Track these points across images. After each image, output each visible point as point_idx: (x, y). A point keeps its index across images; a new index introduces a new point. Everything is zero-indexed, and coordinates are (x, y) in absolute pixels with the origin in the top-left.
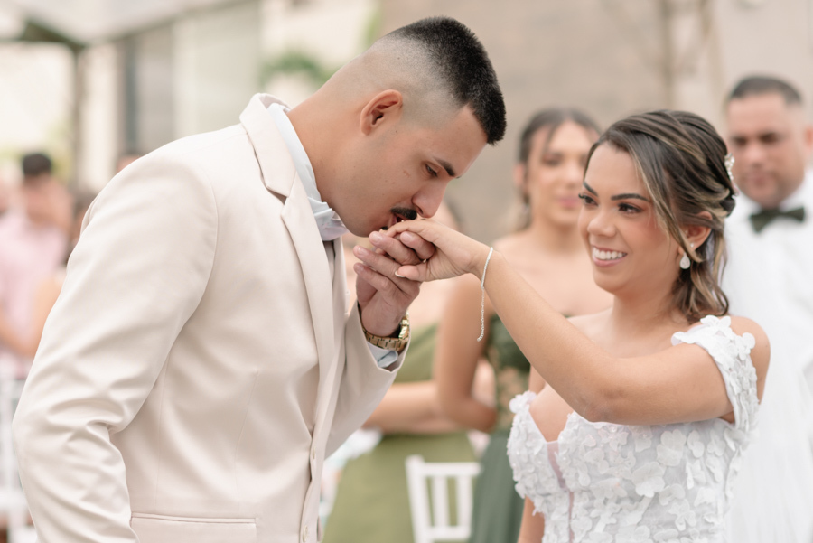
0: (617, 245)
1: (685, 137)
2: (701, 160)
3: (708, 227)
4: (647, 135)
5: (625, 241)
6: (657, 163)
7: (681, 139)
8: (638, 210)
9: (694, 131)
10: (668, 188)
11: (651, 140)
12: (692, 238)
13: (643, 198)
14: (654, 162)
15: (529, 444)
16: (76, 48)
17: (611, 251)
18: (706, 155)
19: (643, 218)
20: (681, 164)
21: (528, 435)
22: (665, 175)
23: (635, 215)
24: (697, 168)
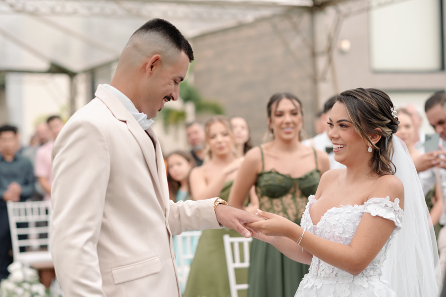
0: (340, 142)
1: (369, 97)
2: (376, 106)
3: (380, 135)
4: (352, 96)
5: (343, 140)
6: (355, 107)
7: (367, 98)
8: (347, 126)
9: (374, 95)
10: (360, 117)
11: (353, 98)
12: (373, 140)
13: (348, 121)
14: (353, 106)
15: (307, 224)
16: (71, 75)
17: (338, 144)
18: (378, 104)
19: (349, 129)
20: (365, 107)
21: (307, 220)
22: (359, 112)
23: (345, 128)
24: (373, 109)
